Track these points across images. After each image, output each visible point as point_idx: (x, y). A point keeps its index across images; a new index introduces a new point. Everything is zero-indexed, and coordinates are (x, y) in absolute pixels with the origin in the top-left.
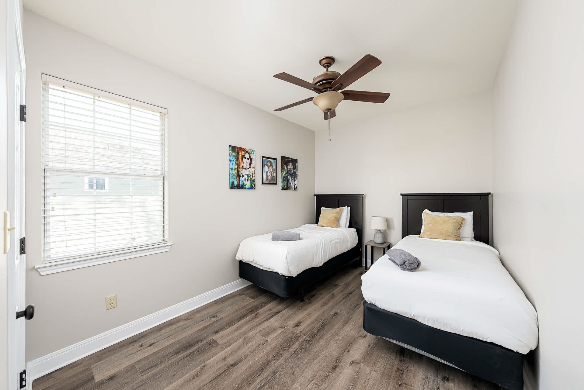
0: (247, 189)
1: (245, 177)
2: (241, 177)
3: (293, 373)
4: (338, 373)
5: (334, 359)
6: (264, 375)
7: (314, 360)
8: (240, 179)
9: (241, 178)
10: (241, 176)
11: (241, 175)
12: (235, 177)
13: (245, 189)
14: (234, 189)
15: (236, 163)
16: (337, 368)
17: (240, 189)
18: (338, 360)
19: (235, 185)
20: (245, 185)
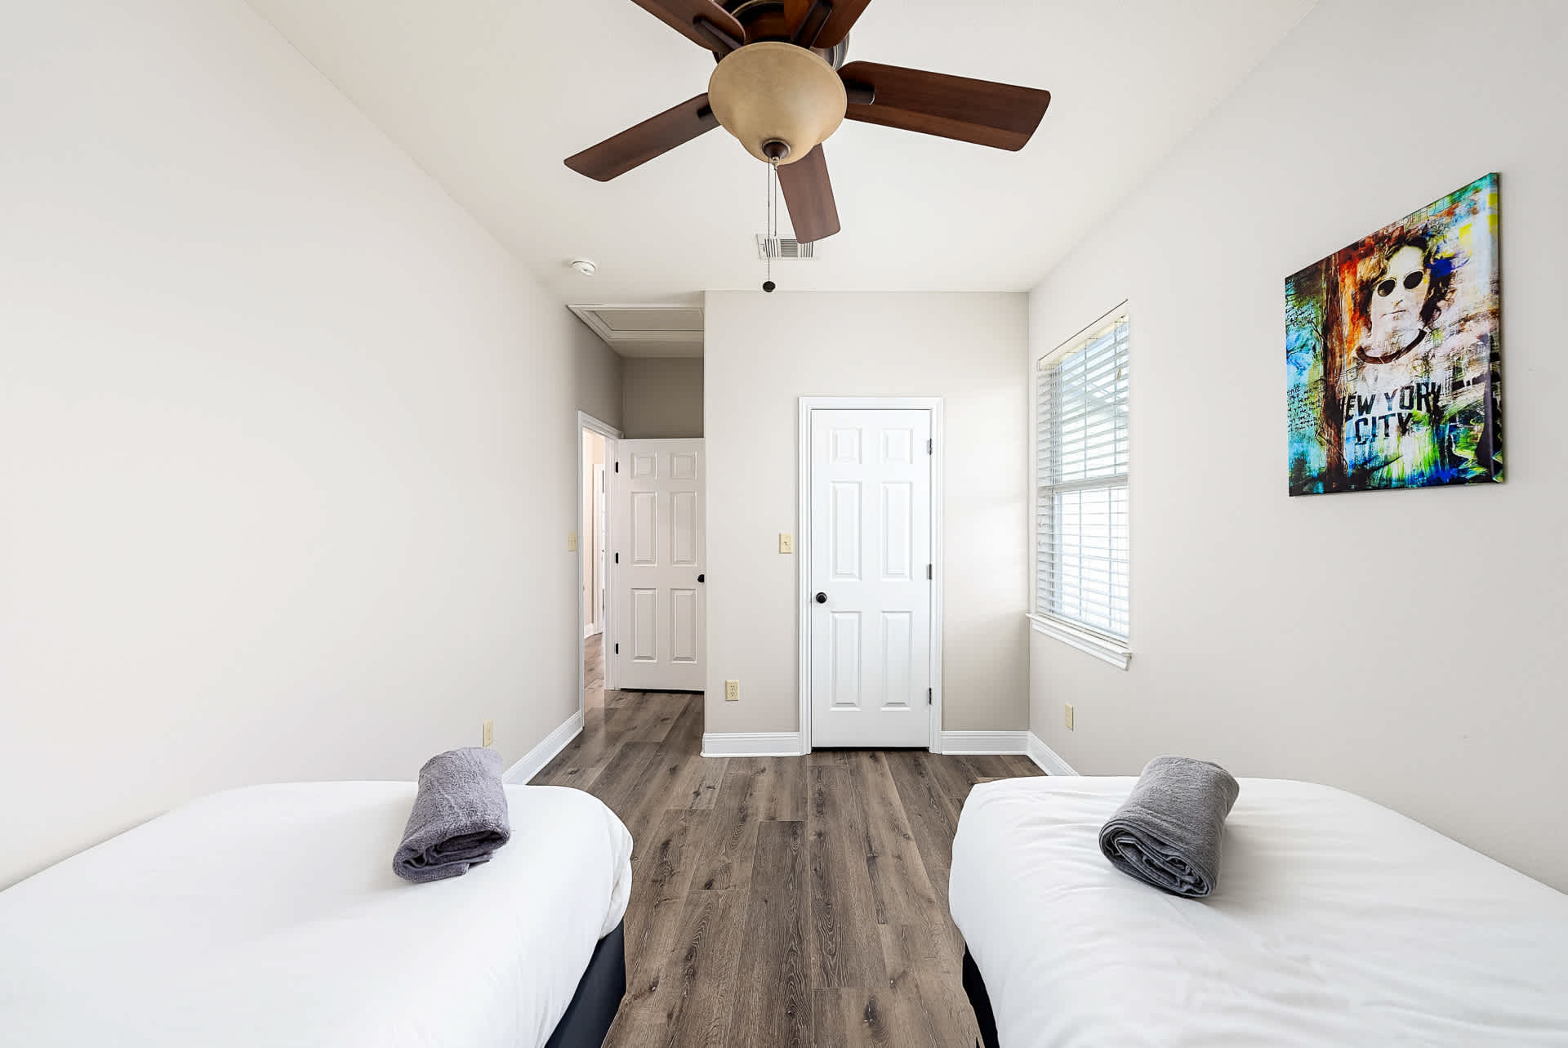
0: (1403, 485)
1: (1379, 409)
2: (1349, 418)
3: (766, 901)
4: (679, 947)
5: (701, 971)
6: (809, 874)
7: (746, 944)
8: (1345, 435)
9: (1348, 428)
10: (1354, 411)
11: (1350, 406)
12: (1310, 431)
13: (1386, 485)
14: (1310, 493)
15: (1319, 349)
16: (686, 954)
17: (1349, 490)
18: (692, 975)
19: (1315, 474)
20: (1387, 463)
